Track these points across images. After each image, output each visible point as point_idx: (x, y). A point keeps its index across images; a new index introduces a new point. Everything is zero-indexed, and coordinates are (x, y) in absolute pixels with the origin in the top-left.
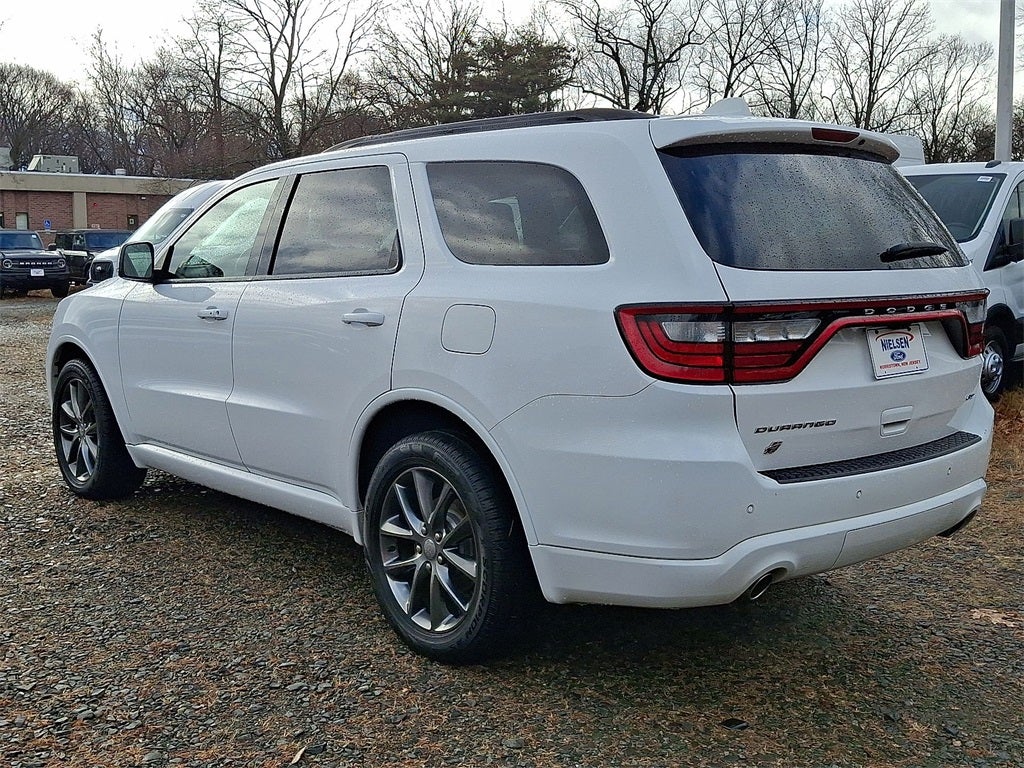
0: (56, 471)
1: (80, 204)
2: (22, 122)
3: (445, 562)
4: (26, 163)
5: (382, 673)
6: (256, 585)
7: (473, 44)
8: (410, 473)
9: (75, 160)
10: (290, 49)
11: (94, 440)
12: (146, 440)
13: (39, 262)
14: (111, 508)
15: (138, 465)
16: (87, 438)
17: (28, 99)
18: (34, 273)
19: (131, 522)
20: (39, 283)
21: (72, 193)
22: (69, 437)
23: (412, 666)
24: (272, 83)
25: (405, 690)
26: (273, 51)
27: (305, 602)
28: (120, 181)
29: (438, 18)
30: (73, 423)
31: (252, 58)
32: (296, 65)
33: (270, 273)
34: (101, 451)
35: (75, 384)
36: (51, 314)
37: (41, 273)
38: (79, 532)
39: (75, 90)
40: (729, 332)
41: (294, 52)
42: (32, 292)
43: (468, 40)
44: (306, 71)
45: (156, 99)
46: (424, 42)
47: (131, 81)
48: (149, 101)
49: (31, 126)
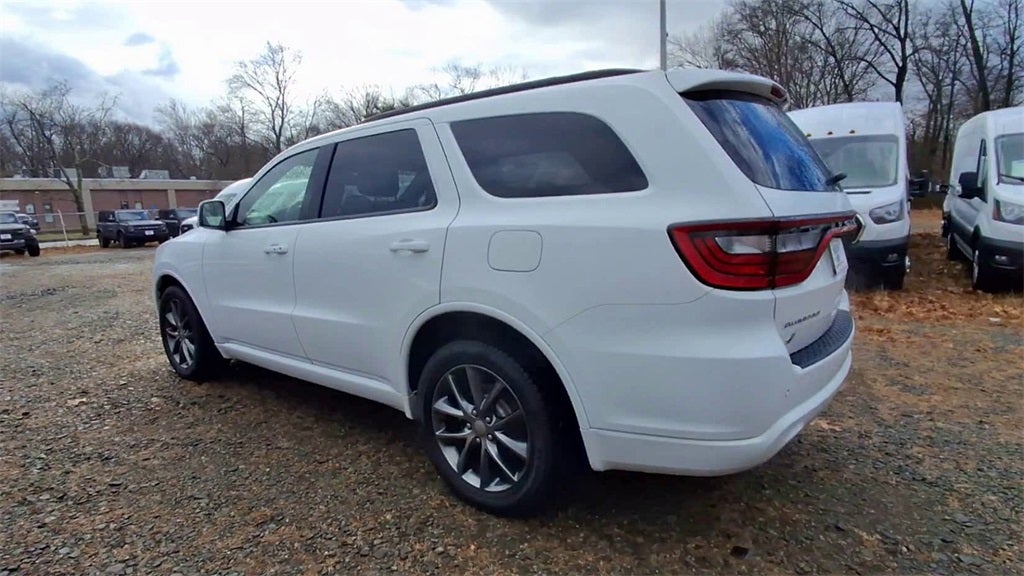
0: (164, 358)
1: (172, 197)
2: (134, 155)
3: (495, 440)
4: (138, 177)
5: (448, 530)
6: (323, 444)
7: (378, 108)
8: (464, 370)
9: (166, 172)
10: (282, 111)
11: (192, 342)
12: (228, 340)
13: (150, 227)
14: (205, 386)
15: (225, 356)
16: (187, 341)
17: (136, 141)
18: (147, 233)
19: (221, 397)
20: (151, 239)
21: (166, 191)
22: (173, 337)
23: (468, 520)
24: (274, 128)
25: (473, 547)
26: (273, 112)
27: (364, 458)
28: (193, 183)
29: (358, 96)
30: (175, 329)
31: (262, 117)
32: (286, 120)
33: (319, 216)
34: (196, 350)
35: (175, 302)
36: (152, 257)
37: (152, 233)
38: (183, 408)
39: (163, 136)
40: (774, 244)
41: (285, 112)
42: (147, 244)
43: (376, 107)
44: (292, 122)
45: (209, 140)
46: (352, 110)
47: (195, 132)
48: (206, 141)
49: (140, 156)
